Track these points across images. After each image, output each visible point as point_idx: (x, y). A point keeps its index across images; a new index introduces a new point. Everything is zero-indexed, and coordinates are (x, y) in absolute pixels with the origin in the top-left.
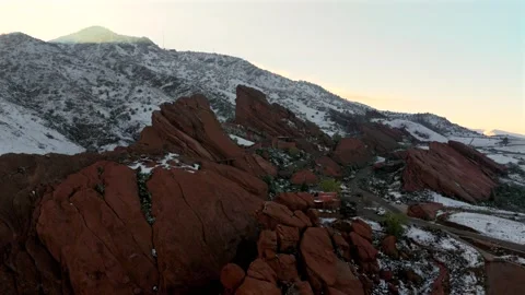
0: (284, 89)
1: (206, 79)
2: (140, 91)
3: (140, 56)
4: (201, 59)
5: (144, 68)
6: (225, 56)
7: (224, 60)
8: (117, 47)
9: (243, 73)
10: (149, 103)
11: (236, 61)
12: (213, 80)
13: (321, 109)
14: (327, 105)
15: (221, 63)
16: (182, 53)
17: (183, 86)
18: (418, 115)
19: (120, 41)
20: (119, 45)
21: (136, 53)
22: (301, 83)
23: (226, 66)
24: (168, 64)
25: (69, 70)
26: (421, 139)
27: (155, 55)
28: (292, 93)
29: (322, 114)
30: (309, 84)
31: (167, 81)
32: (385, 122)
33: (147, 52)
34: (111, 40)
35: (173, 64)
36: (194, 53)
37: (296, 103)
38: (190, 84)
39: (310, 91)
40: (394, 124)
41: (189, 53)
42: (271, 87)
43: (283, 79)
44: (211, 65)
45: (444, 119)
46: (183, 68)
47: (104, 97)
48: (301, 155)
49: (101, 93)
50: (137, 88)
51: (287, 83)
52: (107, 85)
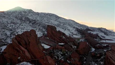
0: (65, 22)
1: (44, 20)
2: (22, 25)
3: (28, 14)
4: (44, 14)
5: (28, 18)
6: (51, 14)
7: (50, 15)
8: (22, 12)
9: (55, 18)
10: (23, 29)
11: (53, 15)
12: (46, 20)
13: (74, 28)
14: (76, 26)
15: (49, 15)
16: (40, 13)
17: (37, 22)
18: (99, 28)
19: (23, 10)
20: (23, 11)
21: (27, 13)
22: (69, 20)
23: (51, 16)
24: (35, 16)
25: (3, 19)
26: (103, 38)
27: (32, 14)
28: (67, 23)
29: (74, 29)
30: (71, 20)
31: (33, 21)
32: (92, 33)
33: (30, 13)
34: (21, 10)
35: (36, 16)
36: (43, 13)
37: (67, 26)
38: (39, 22)
39: (72, 22)
40: (94, 33)
41: (42, 13)
42: (62, 22)
43: (65, 19)
44: (47, 16)
45: (105, 29)
46: (39, 17)
47: (11, 28)
48: (66, 52)
49: (11, 26)
50: (22, 24)
51: (66, 20)
52: (13, 23)
